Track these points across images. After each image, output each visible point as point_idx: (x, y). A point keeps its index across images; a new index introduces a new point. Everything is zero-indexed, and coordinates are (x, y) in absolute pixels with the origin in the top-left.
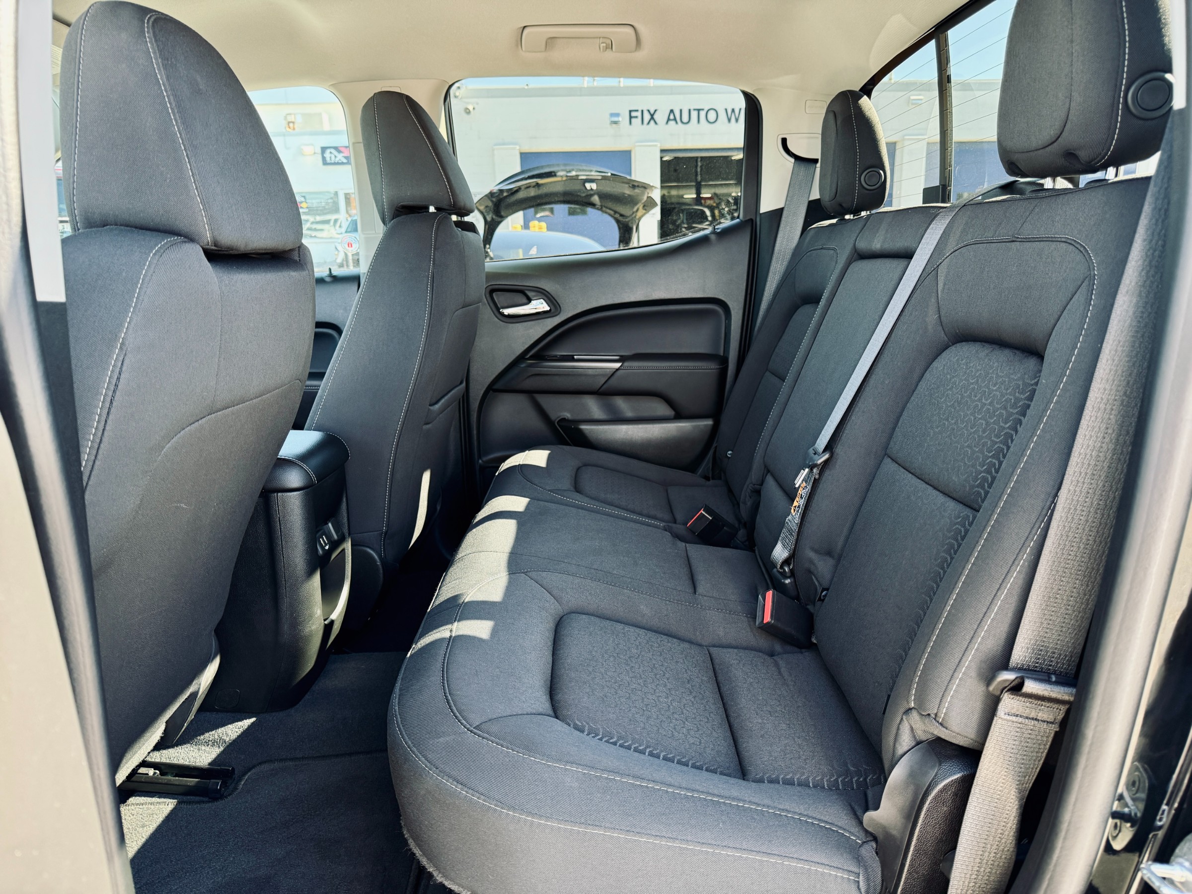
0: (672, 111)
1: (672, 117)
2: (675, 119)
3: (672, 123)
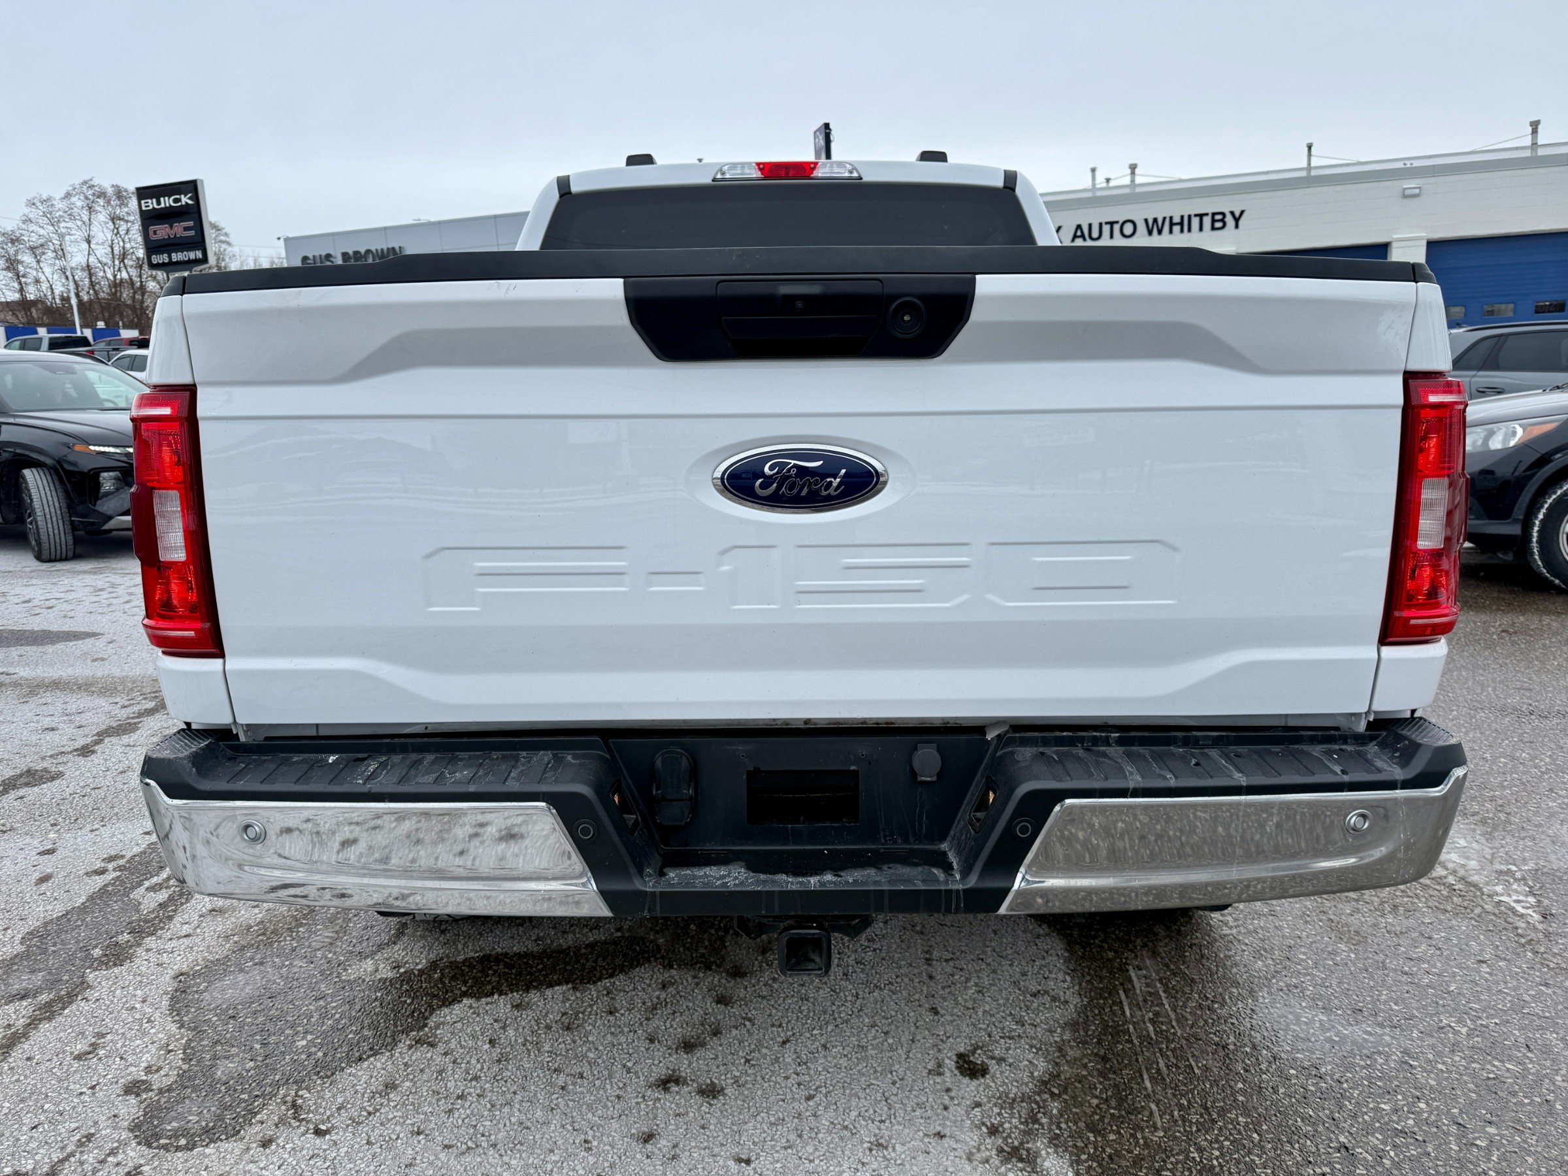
0: (1079, 227)
1: (1079, 233)
2: (1083, 236)
3: (1080, 241)
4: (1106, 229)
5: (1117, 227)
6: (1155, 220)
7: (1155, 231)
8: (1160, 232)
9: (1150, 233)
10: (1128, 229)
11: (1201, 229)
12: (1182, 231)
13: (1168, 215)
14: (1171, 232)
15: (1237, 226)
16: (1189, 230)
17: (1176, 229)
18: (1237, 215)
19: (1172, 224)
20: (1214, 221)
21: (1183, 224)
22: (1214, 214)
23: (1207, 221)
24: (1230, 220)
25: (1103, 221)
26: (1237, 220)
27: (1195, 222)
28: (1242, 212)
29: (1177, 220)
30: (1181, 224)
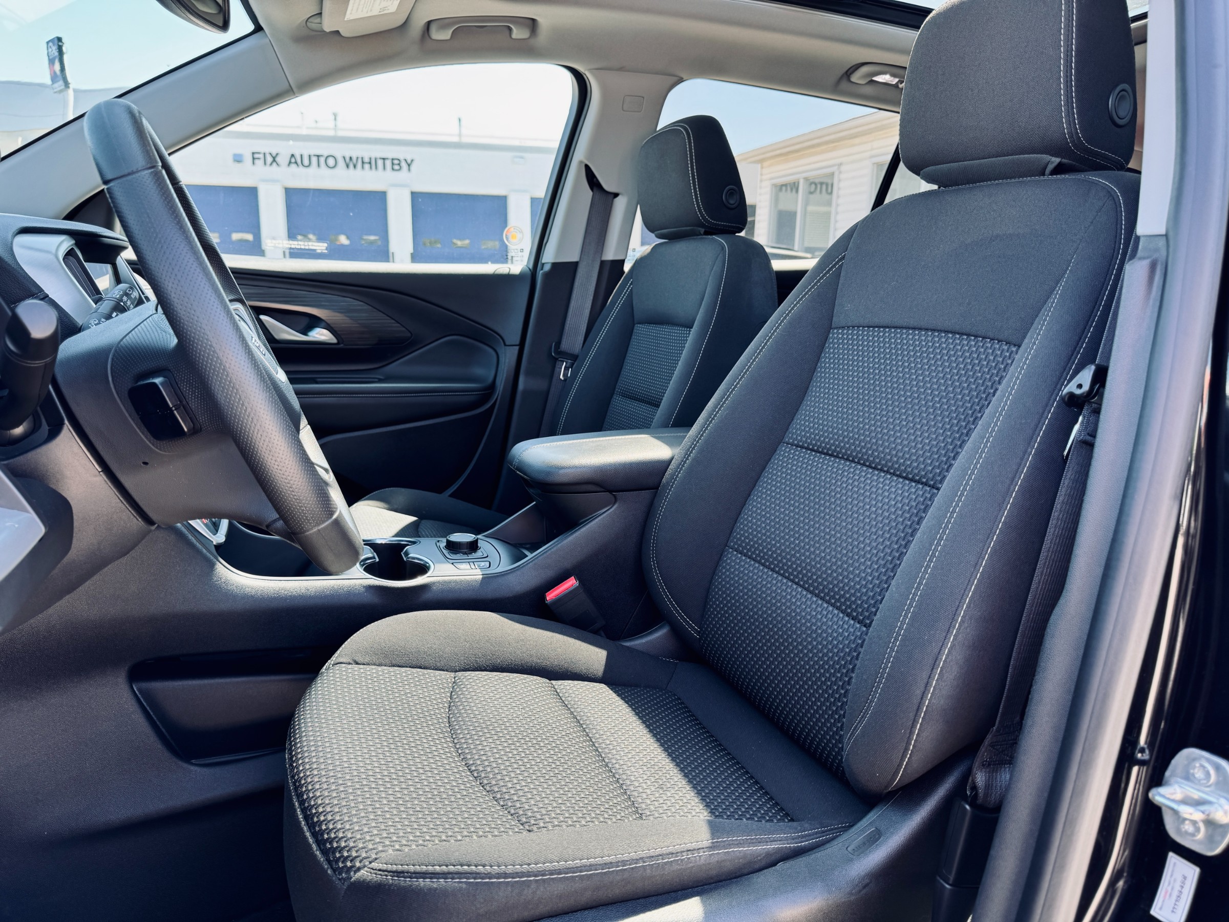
0: (293, 156)
1: (293, 160)
2: (296, 163)
3: (293, 166)
4: (314, 160)
5: (322, 160)
6: (351, 158)
7: (351, 166)
8: (355, 166)
9: (348, 166)
10: (331, 162)
11: (384, 168)
12: (371, 168)
13: (360, 156)
14: (363, 167)
15: (409, 170)
16: (376, 168)
17: (367, 166)
18: (409, 161)
19: (363, 163)
20: (393, 164)
21: (371, 163)
22: (393, 159)
23: (388, 163)
24: (404, 164)
25: (312, 153)
26: (409, 165)
27: (380, 163)
28: (412, 161)
29: (367, 160)
30: (370, 163)
